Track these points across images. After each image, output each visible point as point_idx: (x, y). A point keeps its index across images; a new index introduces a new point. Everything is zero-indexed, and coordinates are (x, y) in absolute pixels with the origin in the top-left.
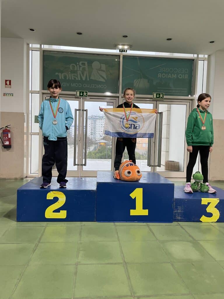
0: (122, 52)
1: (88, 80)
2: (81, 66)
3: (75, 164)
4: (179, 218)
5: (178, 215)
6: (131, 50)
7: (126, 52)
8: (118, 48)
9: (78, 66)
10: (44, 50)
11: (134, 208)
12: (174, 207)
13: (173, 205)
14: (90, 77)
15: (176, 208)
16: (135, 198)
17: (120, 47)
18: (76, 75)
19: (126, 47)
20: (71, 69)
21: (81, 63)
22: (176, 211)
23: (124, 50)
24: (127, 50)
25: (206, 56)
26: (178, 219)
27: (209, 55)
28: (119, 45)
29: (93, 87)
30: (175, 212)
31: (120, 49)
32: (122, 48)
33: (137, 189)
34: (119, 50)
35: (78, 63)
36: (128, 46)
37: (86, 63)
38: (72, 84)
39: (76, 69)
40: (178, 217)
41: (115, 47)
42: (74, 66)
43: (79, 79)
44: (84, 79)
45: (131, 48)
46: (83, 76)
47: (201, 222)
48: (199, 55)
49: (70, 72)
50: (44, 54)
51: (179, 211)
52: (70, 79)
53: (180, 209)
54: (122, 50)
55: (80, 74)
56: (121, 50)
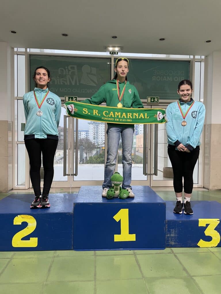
0: (113, 54)
1: (78, 84)
2: (70, 70)
3: (65, 174)
4: (173, 243)
5: (171, 239)
6: (122, 52)
7: (117, 54)
8: (108, 51)
9: (67, 70)
10: (30, 54)
11: (119, 233)
12: (166, 231)
13: (165, 228)
14: (79, 81)
15: (169, 231)
16: (120, 221)
17: (111, 49)
18: (65, 79)
19: (117, 49)
20: (60, 73)
22: (169, 235)
23: (115, 52)
24: (117, 53)
25: (203, 57)
26: (171, 244)
27: (207, 56)
28: (109, 47)
29: (84, 92)
30: (168, 237)
31: (110, 51)
32: (113, 50)
33: (122, 209)
34: (109, 53)
35: (66, 67)
36: (120, 48)
37: (75, 66)
38: (60, 89)
39: (65, 73)
40: (171, 242)
41: (105, 49)
42: (63, 70)
43: (69, 84)
45: (122, 50)
46: (73, 80)
47: (199, 247)
48: (196, 56)
49: (58, 77)
50: (31, 59)
51: (172, 235)
53: (173, 232)
54: (113, 52)
55: (69, 79)
56: (112, 53)
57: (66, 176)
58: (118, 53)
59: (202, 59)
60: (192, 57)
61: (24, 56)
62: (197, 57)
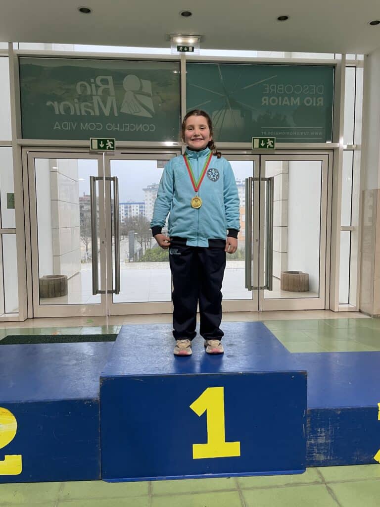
0: (183, 51)
3: (95, 291)
4: (322, 458)
5: (318, 450)
6: (201, 48)
7: (193, 51)
8: (174, 44)
12: (308, 432)
13: (305, 426)
14: (119, 108)
16: (205, 414)
17: (179, 40)
19: (191, 41)
21: (98, 79)
22: (313, 441)
23: (188, 48)
24: (193, 48)
25: (361, 57)
27: (368, 55)
28: (176, 35)
29: (128, 129)
30: (311, 444)
31: (179, 45)
32: (182, 43)
34: (176, 49)
36: (197, 39)
38: (81, 124)
39: (89, 93)
40: (318, 455)
41: (167, 41)
44: (107, 112)
45: (203, 42)
48: (347, 55)
50: (20, 63)
51: (321, 441)
52: (78, 113)
54: (184, 47)
56: (181, 48)
57: (99, 295)
58: (195, 50)
59: (359, 61)
60: (339, 56)
61: (8, 58)
62: (350, 57)
